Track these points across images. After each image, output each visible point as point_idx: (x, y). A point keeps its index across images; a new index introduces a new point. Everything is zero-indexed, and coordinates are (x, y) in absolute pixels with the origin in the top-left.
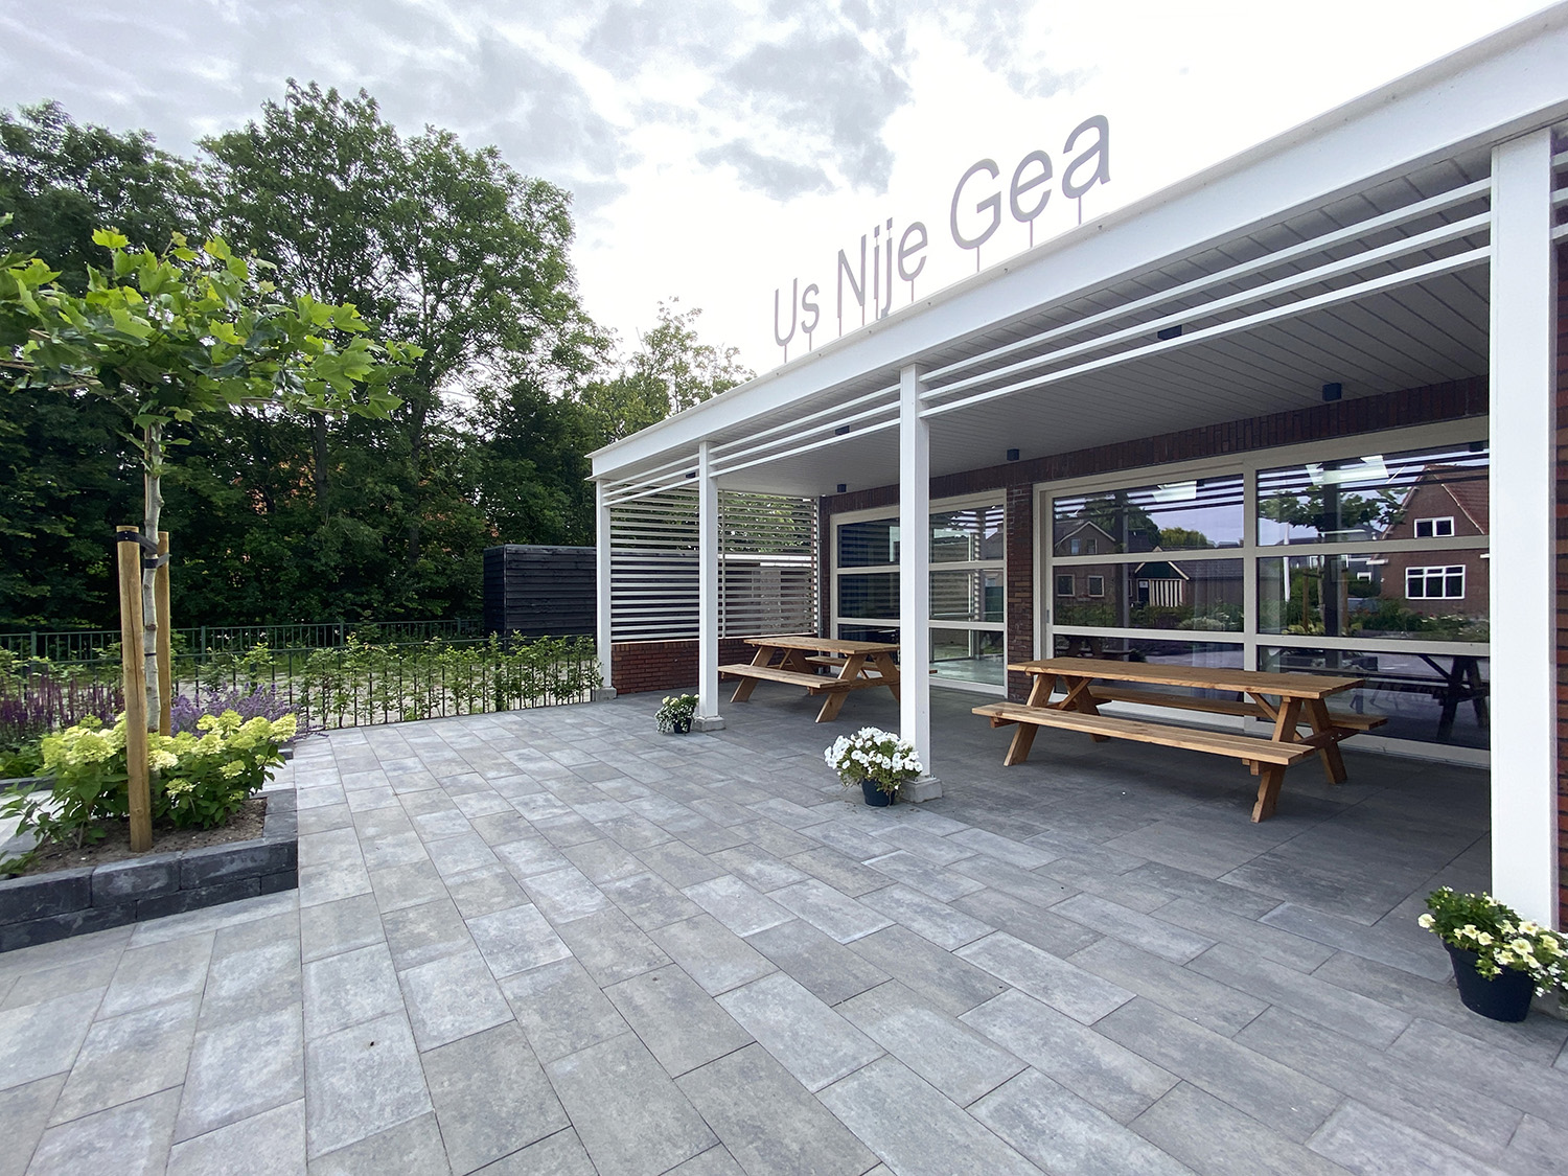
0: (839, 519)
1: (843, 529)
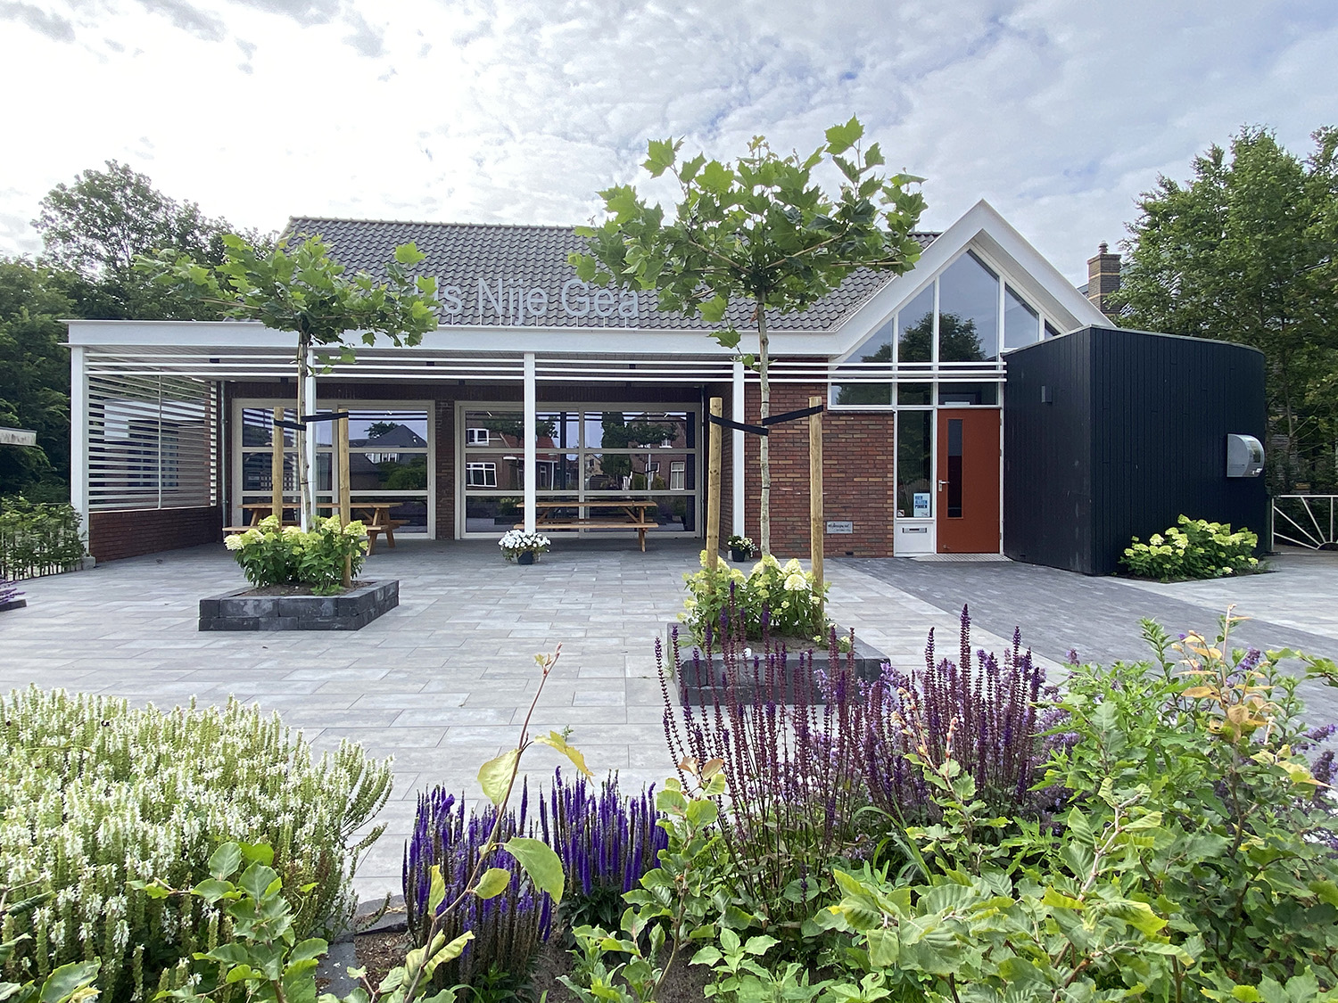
0: (242, 404)
1: (245, 413)
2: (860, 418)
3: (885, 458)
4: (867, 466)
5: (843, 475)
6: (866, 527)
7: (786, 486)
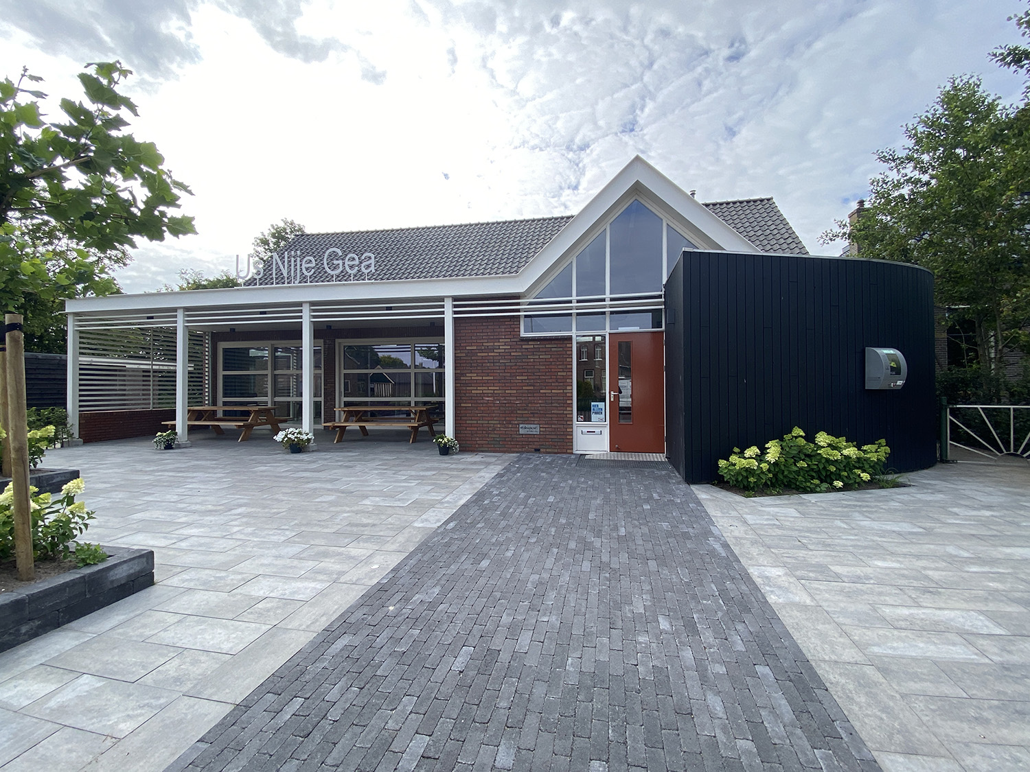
0: (223, 345)
1: (225, 350)
2: (544, 343)
3: (565, 374)
4: (551, 381)
5: (532, 388)
6: (550, 430)
7: (488, 397)
